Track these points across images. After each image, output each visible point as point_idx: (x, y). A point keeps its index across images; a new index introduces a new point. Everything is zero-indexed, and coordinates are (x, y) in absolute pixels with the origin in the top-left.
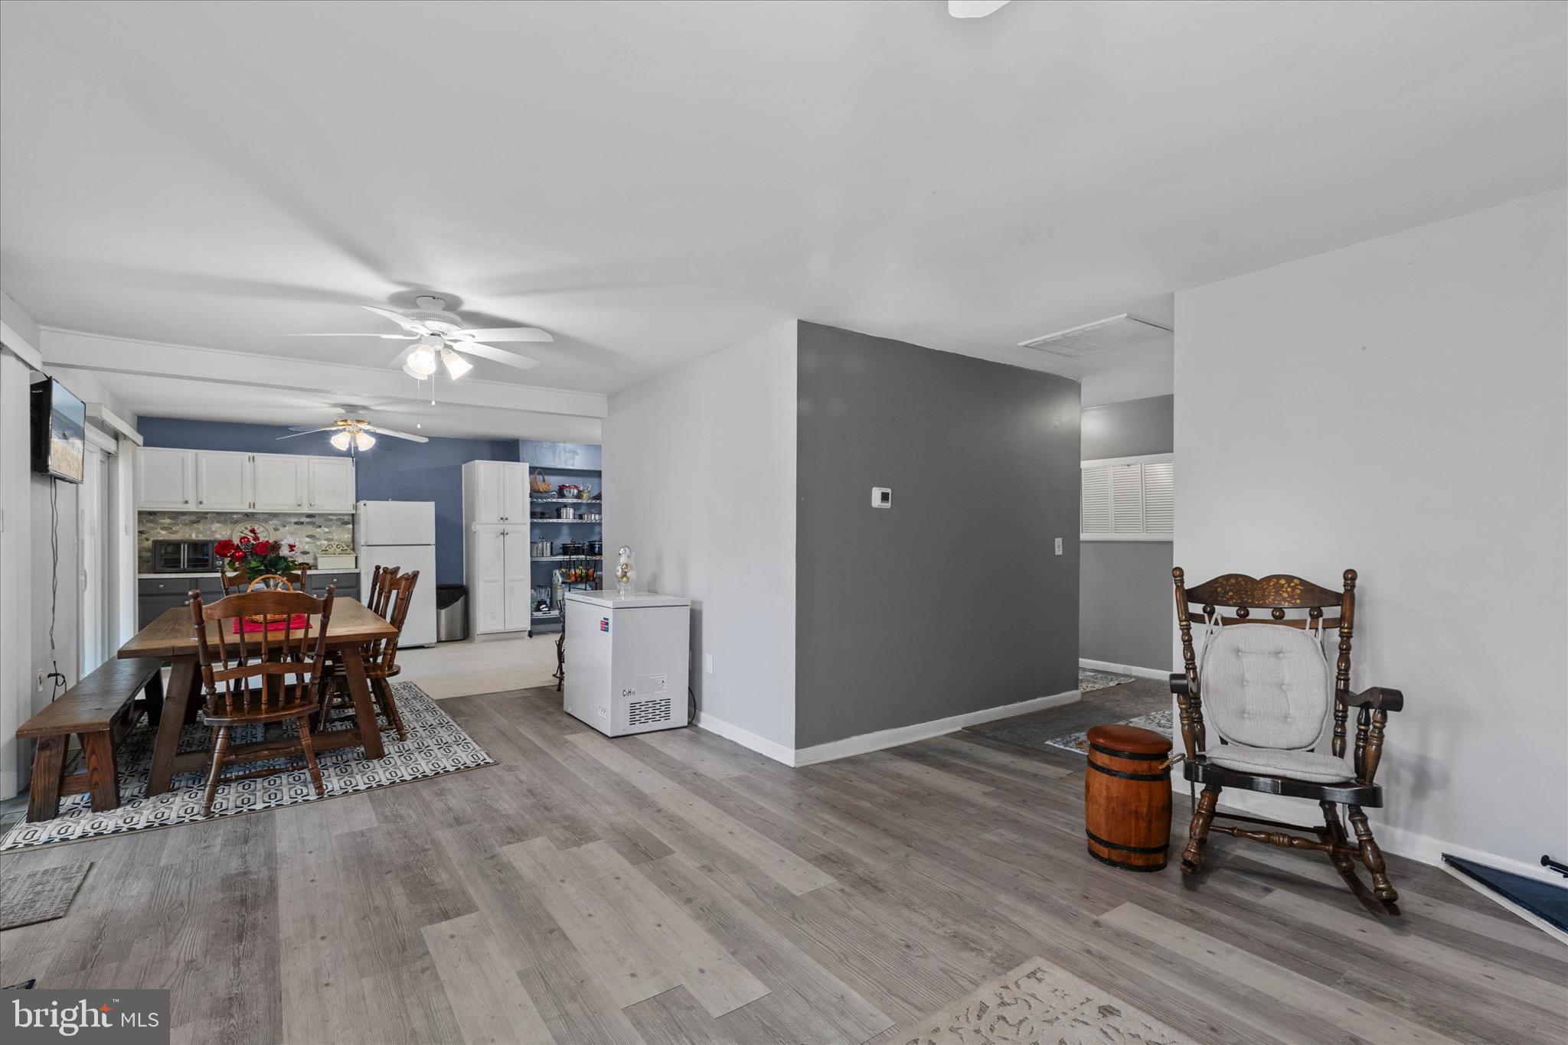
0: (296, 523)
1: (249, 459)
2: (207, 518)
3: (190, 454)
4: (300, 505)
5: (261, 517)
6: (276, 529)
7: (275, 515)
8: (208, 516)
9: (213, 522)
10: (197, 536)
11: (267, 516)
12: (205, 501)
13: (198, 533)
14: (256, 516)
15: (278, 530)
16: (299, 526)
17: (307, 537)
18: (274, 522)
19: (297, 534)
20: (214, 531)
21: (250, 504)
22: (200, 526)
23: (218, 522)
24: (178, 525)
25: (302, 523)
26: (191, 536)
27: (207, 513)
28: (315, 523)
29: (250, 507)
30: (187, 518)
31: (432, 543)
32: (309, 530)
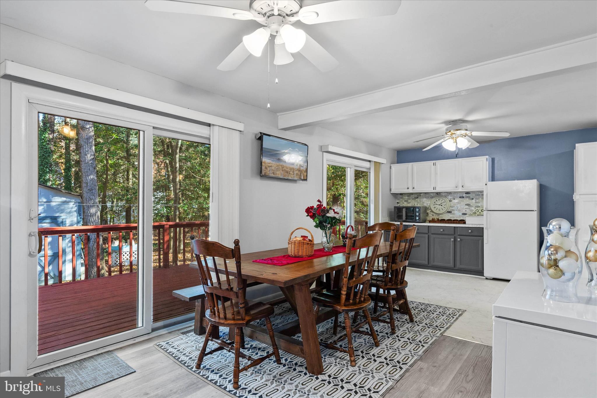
0: (460, 197)
1: (434, 164)
2: (421, 196)
3: (410, 165)
4: (456, 187)
5: (444, 194)
6: (450, 201)
7: (450, 193)
8: (422, 194)
9: (423, 198)
10: (417, 205)
11: (446, 194)
12: (415, 188)
13: (418, 203)
14: (441, 194)
15: (452, 201)
16: (461, 199)
17: (466, 205)
18: (450, 197)
19: (460, 203)
20: (424, 202)
21: (434, 187)
22: (418, 200)
23: (425, 198)
24: (410, 199)
25: (463, 197)
26: (415, 204)
27: (421, 193)
28: (470, 197)
29: (434, 189)
30: (413, 196)
31: (534, 210)
32: (467, 201)
